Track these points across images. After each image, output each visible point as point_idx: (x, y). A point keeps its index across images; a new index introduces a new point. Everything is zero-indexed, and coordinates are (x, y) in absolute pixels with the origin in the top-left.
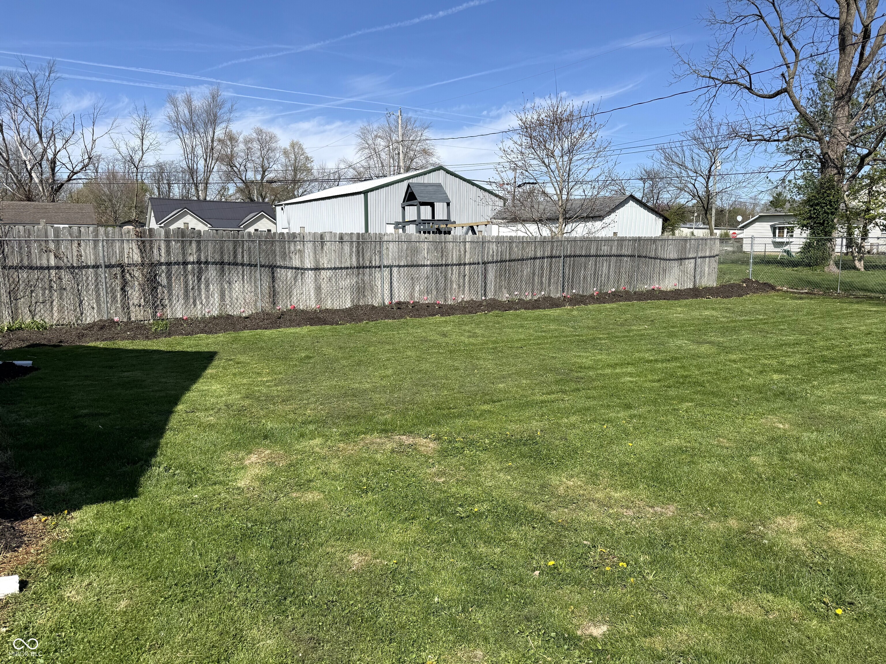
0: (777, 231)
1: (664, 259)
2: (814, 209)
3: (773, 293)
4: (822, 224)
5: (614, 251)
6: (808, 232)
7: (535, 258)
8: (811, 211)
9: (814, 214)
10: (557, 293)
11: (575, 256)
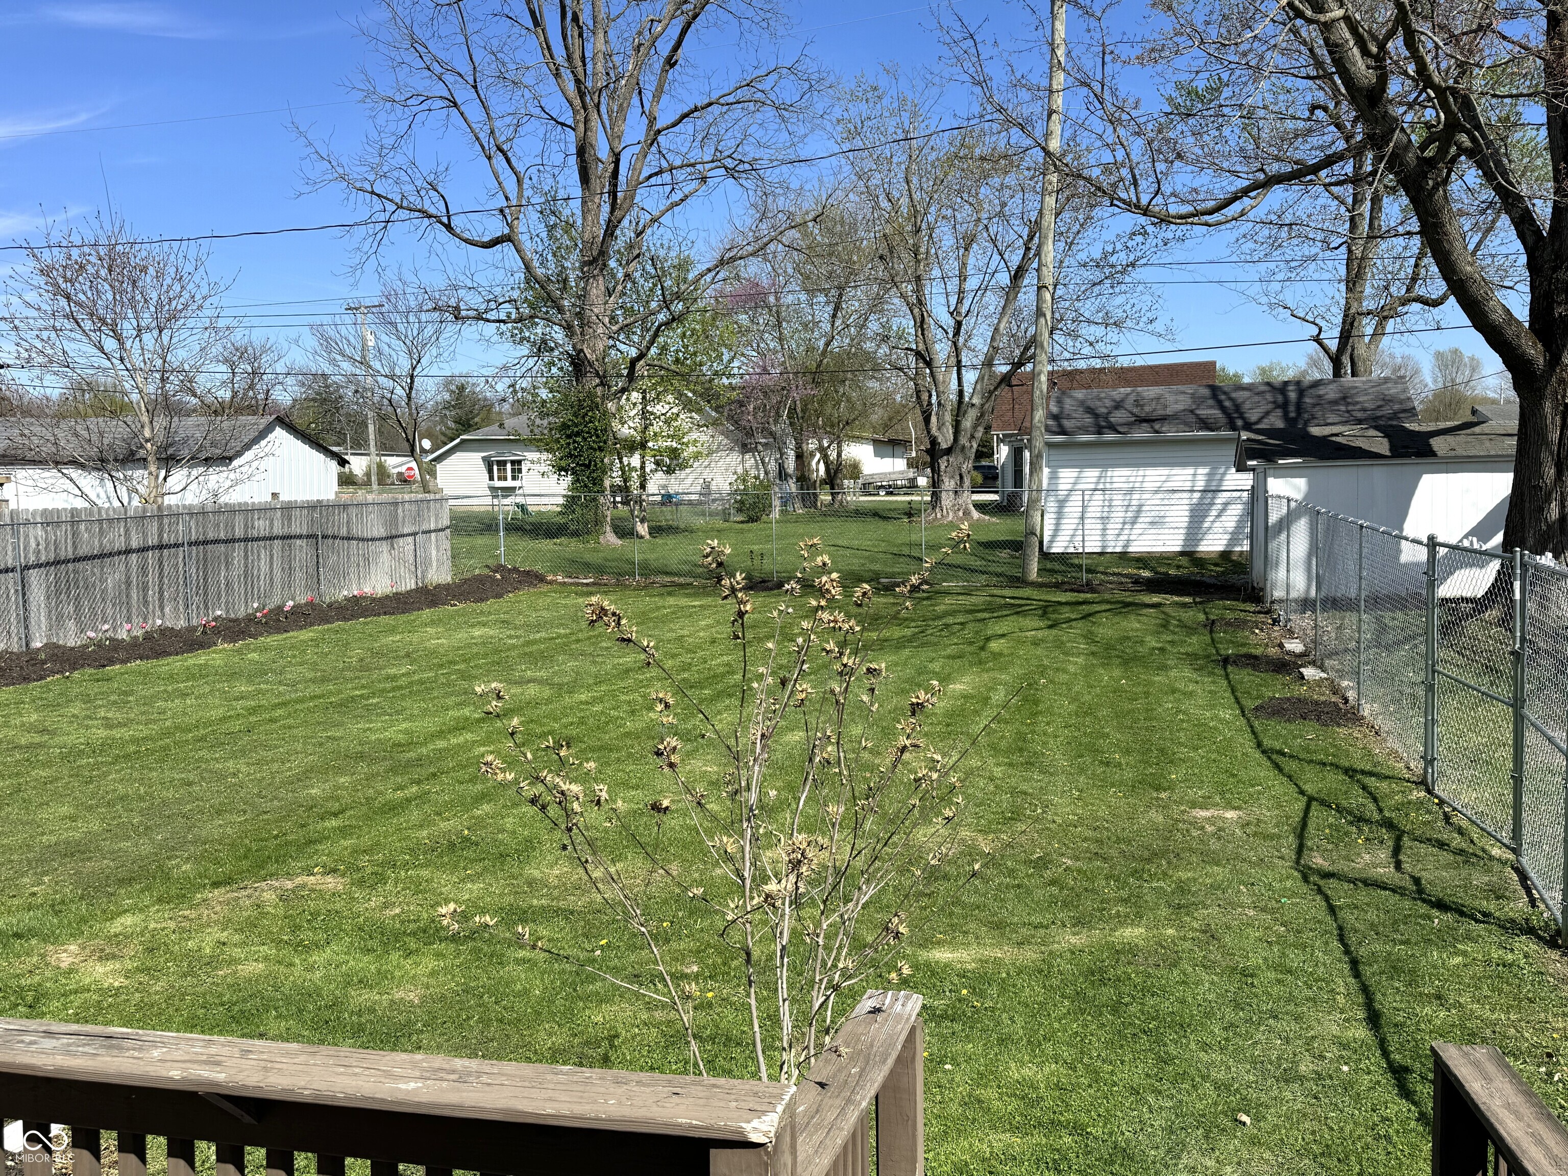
0: (495, 468)
1: (363, 540)
2: (575, 442)
3: (545, 588)
4: (588, 466)
5: (278, 530)
6: (570, 478)
7: (128, 552)
8: (569, 444)
9: (575, 449)
10: (177, 618)
11: (205, 542)
